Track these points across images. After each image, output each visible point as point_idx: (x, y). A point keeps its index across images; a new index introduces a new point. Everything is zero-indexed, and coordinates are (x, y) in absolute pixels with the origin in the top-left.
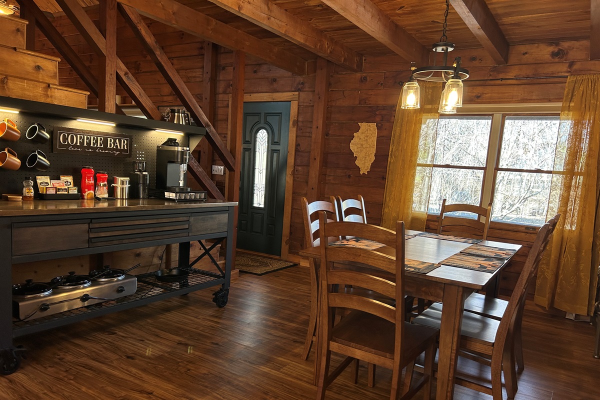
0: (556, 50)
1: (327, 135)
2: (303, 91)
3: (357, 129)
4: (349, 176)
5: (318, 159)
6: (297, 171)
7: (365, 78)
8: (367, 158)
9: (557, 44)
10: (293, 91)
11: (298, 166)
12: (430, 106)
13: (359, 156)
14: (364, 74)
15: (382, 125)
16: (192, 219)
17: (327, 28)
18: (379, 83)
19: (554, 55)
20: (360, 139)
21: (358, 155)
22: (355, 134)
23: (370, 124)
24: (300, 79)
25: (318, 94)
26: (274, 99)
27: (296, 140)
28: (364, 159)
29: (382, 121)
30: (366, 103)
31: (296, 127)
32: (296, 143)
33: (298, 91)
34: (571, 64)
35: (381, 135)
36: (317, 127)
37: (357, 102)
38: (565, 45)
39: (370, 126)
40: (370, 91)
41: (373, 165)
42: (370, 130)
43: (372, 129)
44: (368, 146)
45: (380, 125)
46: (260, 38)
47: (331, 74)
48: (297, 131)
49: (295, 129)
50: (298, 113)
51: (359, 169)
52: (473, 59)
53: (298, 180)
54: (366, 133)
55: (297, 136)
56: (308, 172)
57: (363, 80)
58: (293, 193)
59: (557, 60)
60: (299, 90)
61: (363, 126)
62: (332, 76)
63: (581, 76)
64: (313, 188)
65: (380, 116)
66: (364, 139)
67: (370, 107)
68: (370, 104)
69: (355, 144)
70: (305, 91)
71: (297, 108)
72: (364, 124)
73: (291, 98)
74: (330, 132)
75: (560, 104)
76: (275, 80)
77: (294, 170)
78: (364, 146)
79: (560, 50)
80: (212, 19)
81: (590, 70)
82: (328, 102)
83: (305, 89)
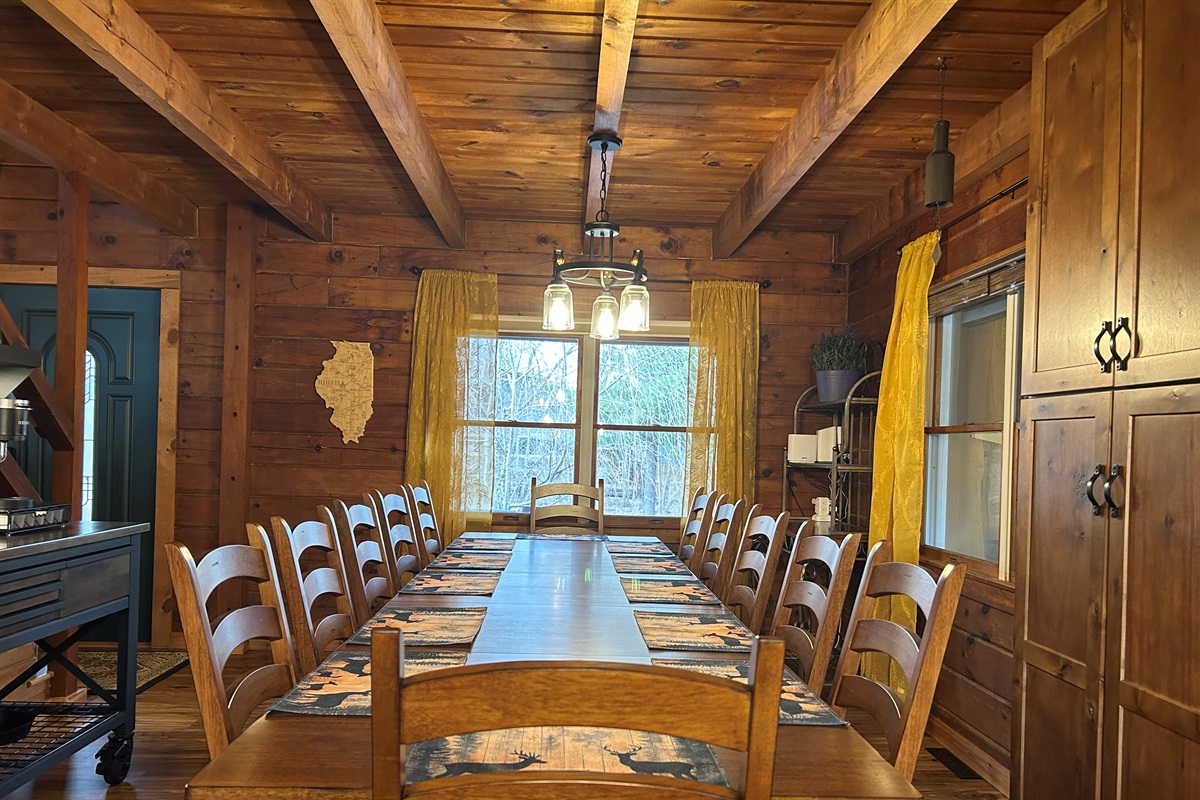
0: (666, 240)
1: (257, 365)
2: (189, 269)
3: (331, 353)
4: (318, 449)
5: (243, 415)
6: (184, 441)
7: (339, 254)
8: (356, 412)
9: (667, 232)
10: (164, 268)
11: (186, 429)
12: (479, 317)
13: (338, 408)
14: (335, 247)
15: (383, 347)
16: (65, 575)
17: (298, 154)
18: (370, 267)
19: (665, 246)
20: (338, 373)
21: (336, 404)
22: (324, 363)
23: (358, 344)
24: (180, 243)
25: (235, 280)
26: (112, 282)
27: (179, 374)
28: (349, 413)
29: (382, 338)
30: (343, 302)
31: (177, 344)
32: (179, 380)
33: (177, 268)
34: (689, 264)
35: (383, 365)
36: (237, 347)
37: (325, 301)
38: (678, 233)
39: (357, 348)
40: (351, 280)
41: (371, 425)
42: (359, 356)
43: (362, 354)
44: (357, 387)
45: (378, 346)
46: (117, 151)
47: (259, 240)
48: (180, 355)
49: (175, 350)
50: (181, 315)
51: (340, 434)
52: (543, 240)
53: (188, 461)
54: (351, 361)
55: (180, 366)
56: (218, 443)
57: (336, 257)
58: (178, 490)
59: (667, 254)
60: (180, 266)
61: (343, 348)
62: (261, 244)
63: (710, 282)
64: (233, 478)
65: (377, 330)
66: (346, 374)
67: (355, 311)
68: (353, 305)
69: (329, 383)
70: (195, 270)
71: (178, 305)
72: (346, 343)
73: (160, 283)
74: (265, 358)
75: (688, 324)
76: (111, 240)
77: (178, 438)
78: (348, 387)
79: (671, 239)
80: (26, 96)
81: (715, 275)
82: (256, 295)
83: (195, 266)
